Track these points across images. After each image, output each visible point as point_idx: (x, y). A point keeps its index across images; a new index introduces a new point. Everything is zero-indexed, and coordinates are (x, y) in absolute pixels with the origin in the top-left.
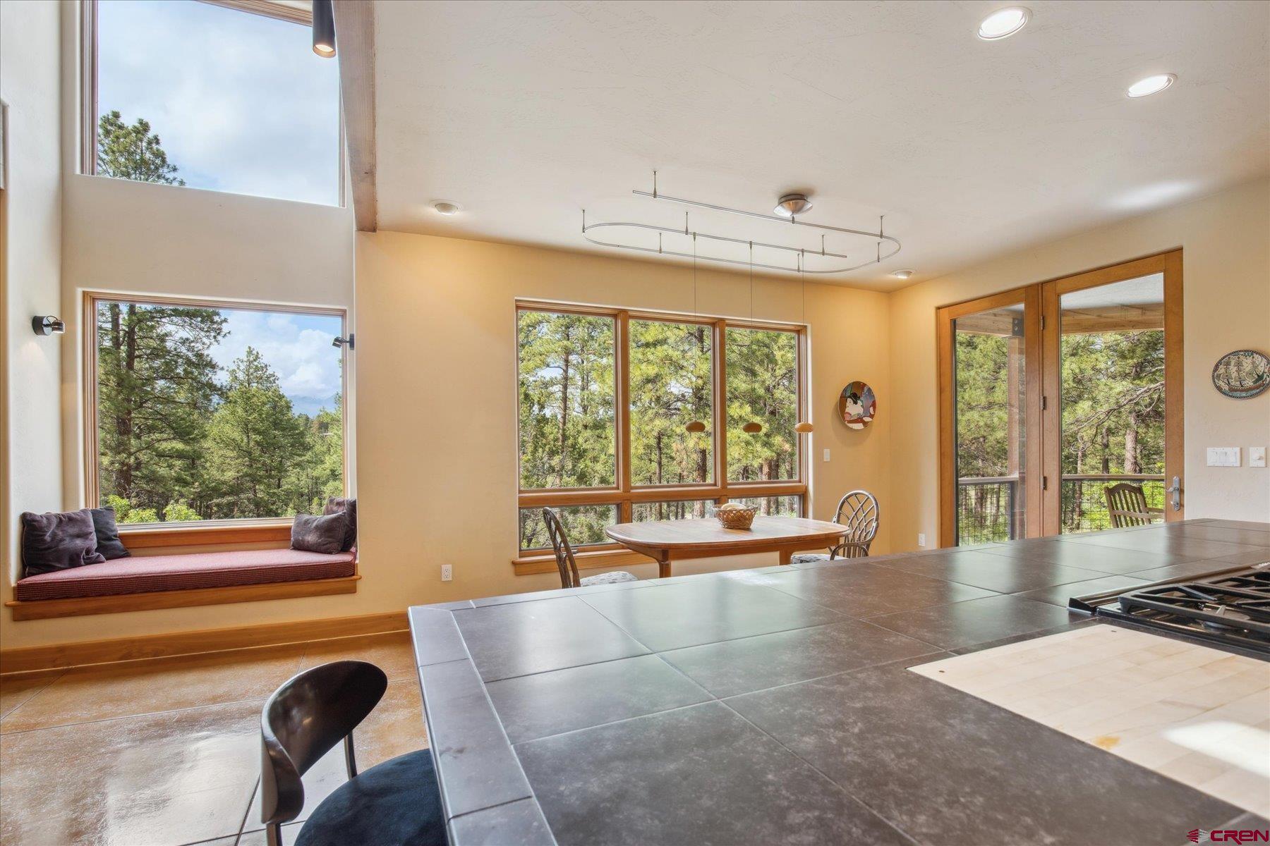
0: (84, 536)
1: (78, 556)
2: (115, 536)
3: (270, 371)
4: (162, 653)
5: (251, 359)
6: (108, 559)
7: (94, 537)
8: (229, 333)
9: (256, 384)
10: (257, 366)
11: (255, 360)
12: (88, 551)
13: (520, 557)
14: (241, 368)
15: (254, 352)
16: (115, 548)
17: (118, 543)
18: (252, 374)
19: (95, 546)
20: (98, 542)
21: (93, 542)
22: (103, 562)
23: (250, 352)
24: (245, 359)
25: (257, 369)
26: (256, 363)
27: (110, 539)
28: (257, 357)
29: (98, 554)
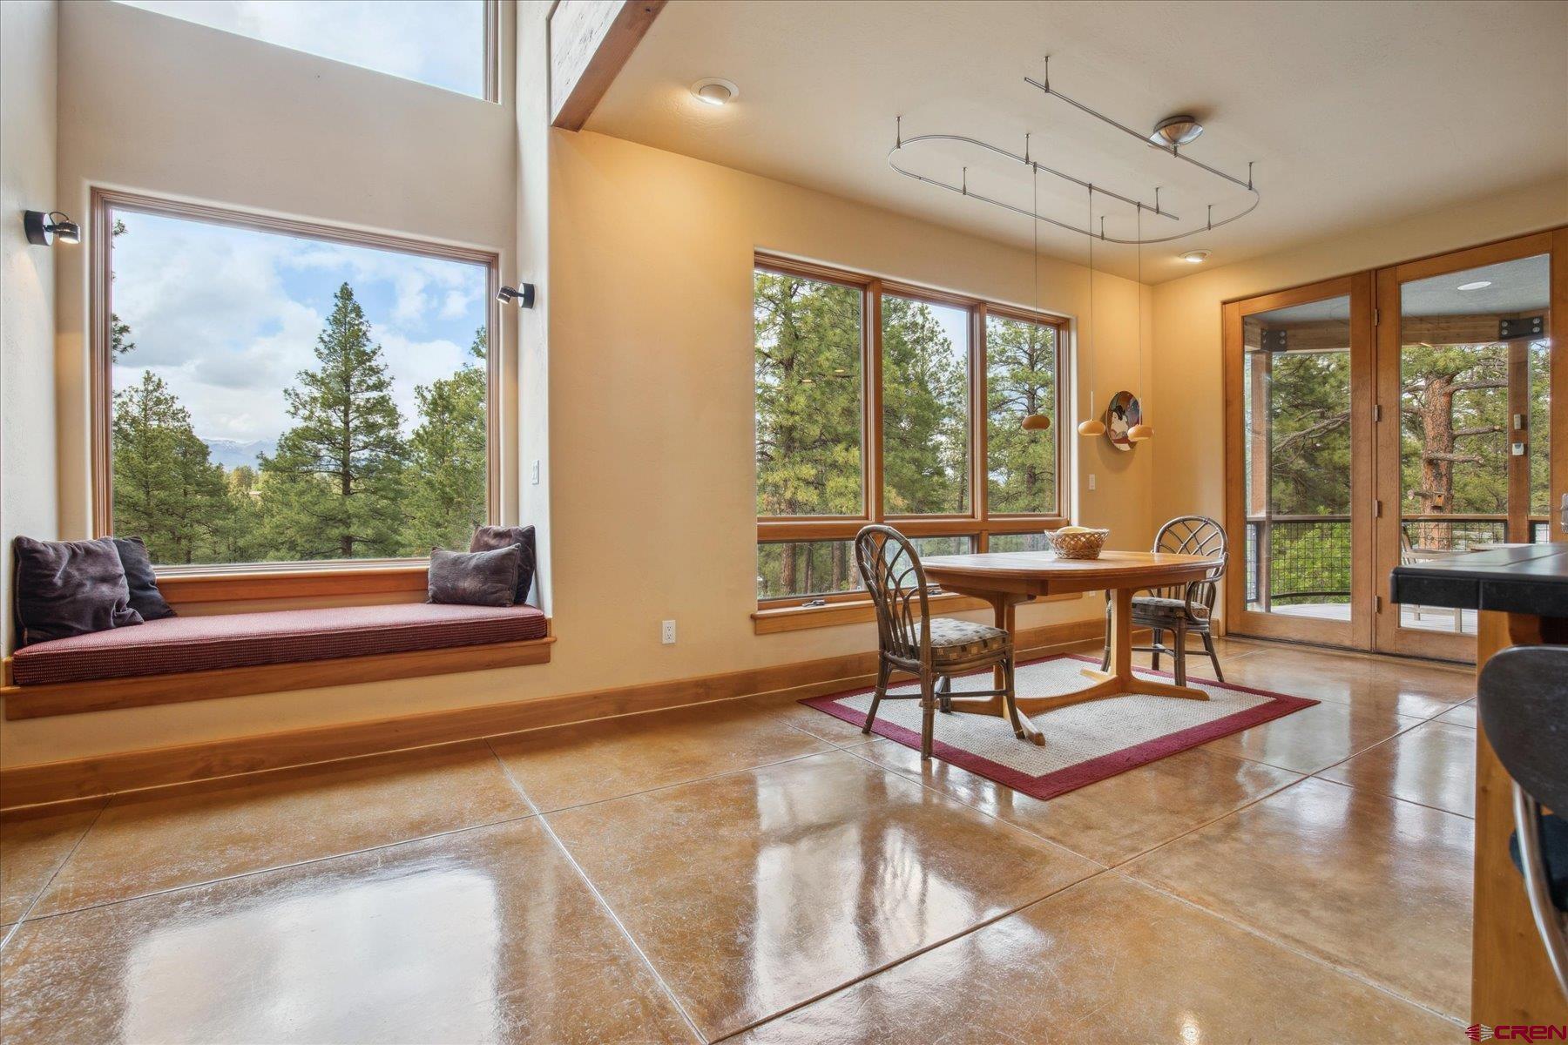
0: (111, 579)
1: (107, 611)
2: (153, 583)
3: (177, 406)
4: (261, 764)
5: (150, 388)
6: (147, 619)
7: (124, 581)
8: (131, 346)
9: (157, 423)
10: (158, 398)
11: (155, 390)
12: (119, 605)
13: (759, 609)
14: (135, 400)
15: (155, 379)
16: (152, 601)
17: (156, 593)
18: (151, 409)
19: (127, 599)
20: (131, 593)
21: (123, 591)
22: (139, 623)
23: (148, 379)
24: (142, 388)
25: (158, 402)
26: (157, 394)
27: (145, 587)
28: (159, 385)
29: (131, 610)
